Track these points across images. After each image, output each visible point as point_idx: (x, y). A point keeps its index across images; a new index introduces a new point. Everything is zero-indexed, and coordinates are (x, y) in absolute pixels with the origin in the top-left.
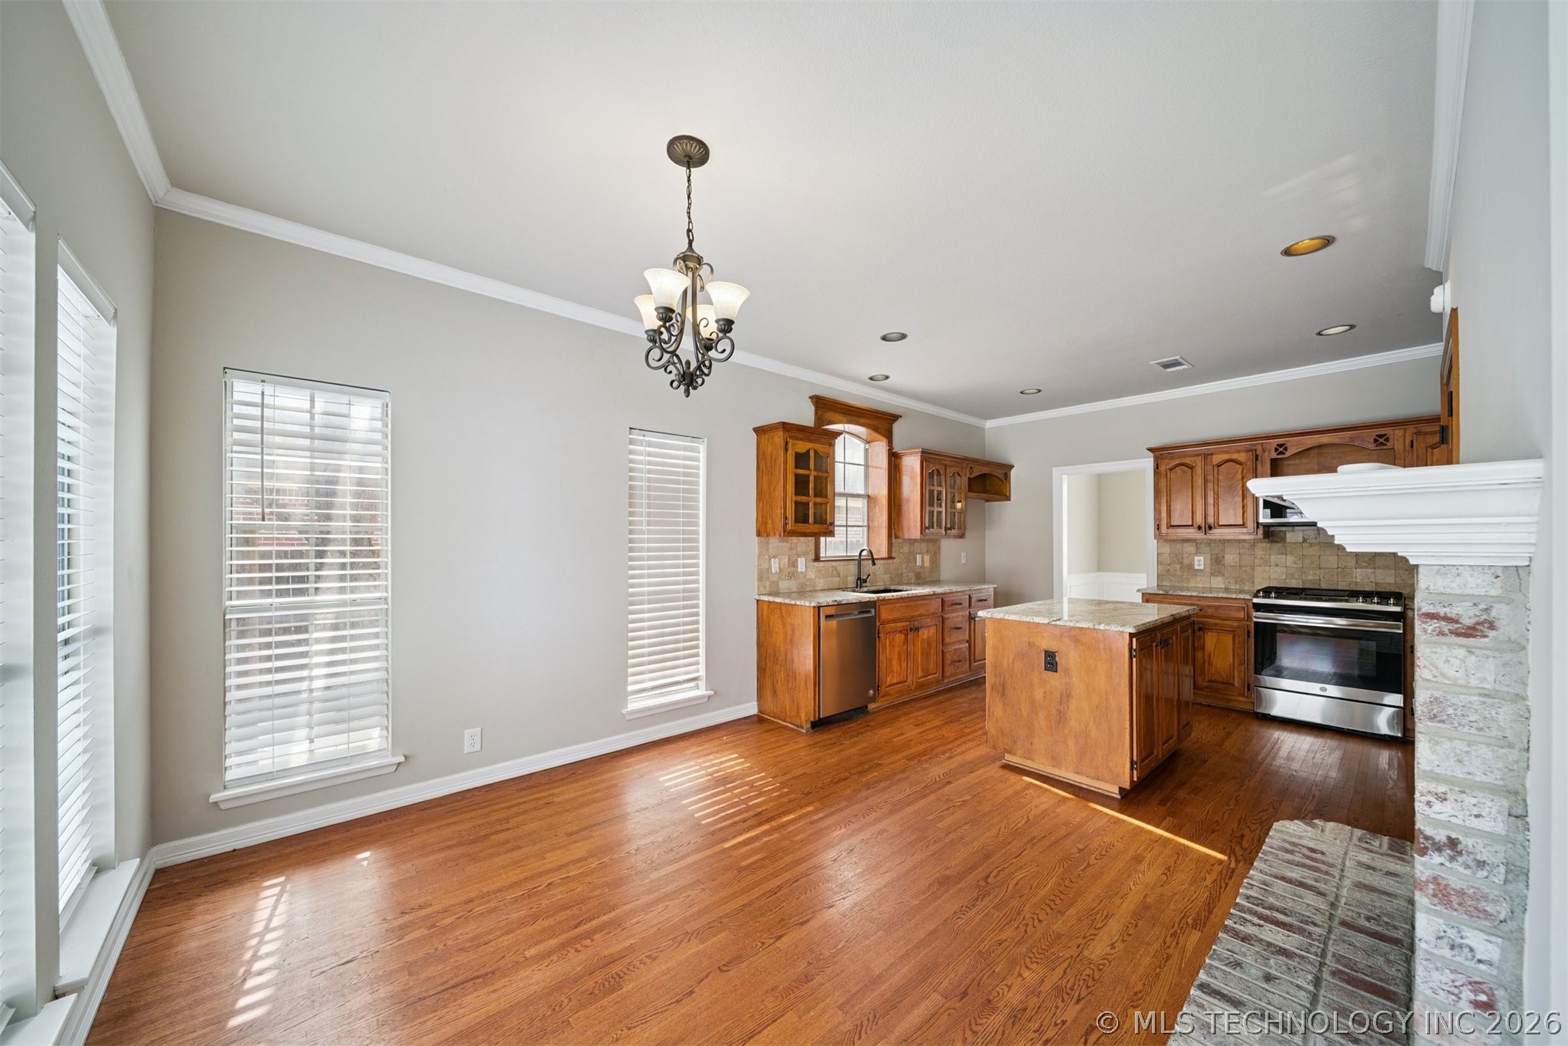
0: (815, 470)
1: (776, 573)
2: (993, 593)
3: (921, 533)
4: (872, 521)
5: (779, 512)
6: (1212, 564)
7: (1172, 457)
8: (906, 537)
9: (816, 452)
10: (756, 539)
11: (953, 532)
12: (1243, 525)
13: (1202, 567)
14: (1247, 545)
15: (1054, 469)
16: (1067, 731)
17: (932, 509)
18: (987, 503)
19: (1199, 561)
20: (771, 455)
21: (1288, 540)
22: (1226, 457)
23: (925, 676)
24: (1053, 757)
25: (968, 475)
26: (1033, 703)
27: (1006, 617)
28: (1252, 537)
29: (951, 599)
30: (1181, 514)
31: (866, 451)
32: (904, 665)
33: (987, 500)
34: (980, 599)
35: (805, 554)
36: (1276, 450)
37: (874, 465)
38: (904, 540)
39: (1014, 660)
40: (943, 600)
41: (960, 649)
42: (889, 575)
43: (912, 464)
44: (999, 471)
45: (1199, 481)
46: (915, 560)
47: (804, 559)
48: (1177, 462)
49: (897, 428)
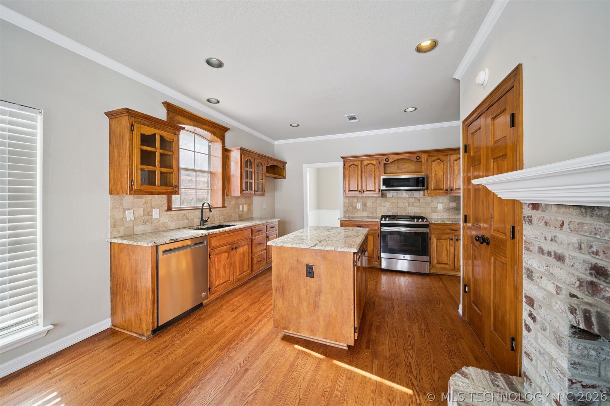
0: (160, 149)
1: (131, 221)
2: (278, 223)
3: (241, 193)
4: (213, 187)
5: (126, 176)
6: (363, 207)
7: (350, 161)
8: (233, 195)
9: (161, 137)
10: (109, 197)
11: (259, 193)
12: (375, 190)
13: (359, 208)
14: (374, 199)
15: (304, 165)
16: (319, 314)
17: (247, 180)
18: (275, 180)
19: (358, 205)
20: (120, 134)
21: (388, 197)
22: (369, 162)
23: (242, 274)
24: (311, 331)
25: (266, 165)
26: (300, 298)
27: (284, 245)
28: (378, 195)
29: (257, 228)
30: (353, 187)
31: (210, 147)
32: (228, 271)
33: (275, 178)
34: (271, 226)
35: (159, 207)
36: (386, 160)
37: (214, 155)
38: (232, 197)
39: (289, 271)
40: (252, 230)
41: (261, 254)
42: (223, 217)
43: (235, 156)
44: (281, 164)
45: (360, 172)
46: (239, 207)
47: (158, 210)
48: (352, 163)
49: (227, 135)
